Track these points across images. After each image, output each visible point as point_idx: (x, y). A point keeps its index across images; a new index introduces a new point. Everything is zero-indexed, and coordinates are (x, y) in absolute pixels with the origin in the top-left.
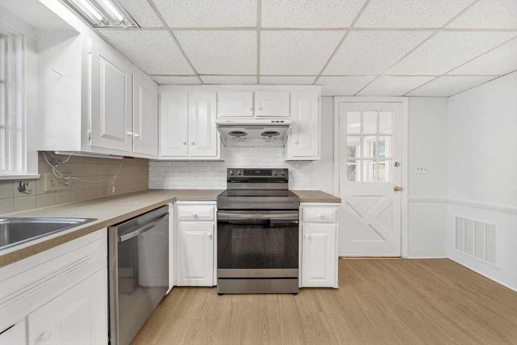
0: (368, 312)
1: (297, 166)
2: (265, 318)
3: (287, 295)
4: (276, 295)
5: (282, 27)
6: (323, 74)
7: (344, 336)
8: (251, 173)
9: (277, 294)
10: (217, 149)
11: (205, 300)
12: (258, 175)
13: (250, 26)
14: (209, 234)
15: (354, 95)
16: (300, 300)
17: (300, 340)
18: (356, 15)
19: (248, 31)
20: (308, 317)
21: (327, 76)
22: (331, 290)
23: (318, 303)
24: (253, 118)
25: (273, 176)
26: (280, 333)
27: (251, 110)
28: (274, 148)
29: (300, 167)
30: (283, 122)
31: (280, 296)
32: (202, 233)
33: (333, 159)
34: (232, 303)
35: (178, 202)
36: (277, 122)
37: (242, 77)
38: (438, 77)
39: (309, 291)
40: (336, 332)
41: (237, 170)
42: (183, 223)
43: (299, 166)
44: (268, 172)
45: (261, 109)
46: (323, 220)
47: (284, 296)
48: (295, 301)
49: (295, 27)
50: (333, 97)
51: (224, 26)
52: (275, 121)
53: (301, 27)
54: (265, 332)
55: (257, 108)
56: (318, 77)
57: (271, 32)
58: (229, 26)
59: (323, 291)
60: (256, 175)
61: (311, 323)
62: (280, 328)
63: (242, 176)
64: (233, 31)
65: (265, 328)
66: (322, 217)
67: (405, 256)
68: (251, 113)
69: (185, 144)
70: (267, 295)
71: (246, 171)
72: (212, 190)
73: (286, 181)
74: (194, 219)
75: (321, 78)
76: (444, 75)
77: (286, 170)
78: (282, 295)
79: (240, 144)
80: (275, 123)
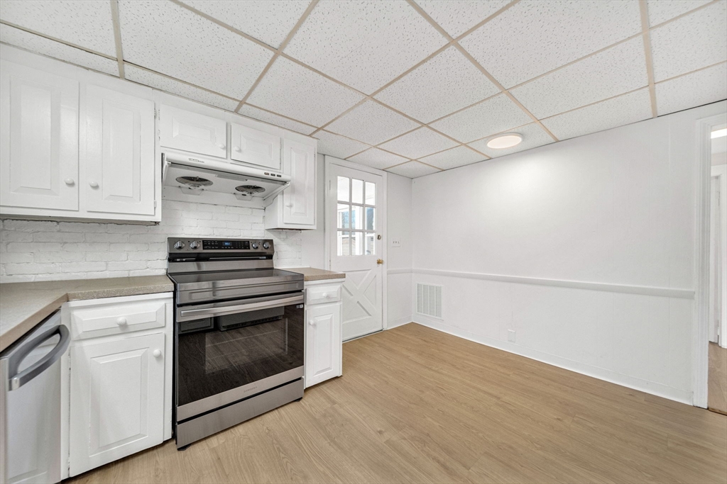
0: (375, 386)
1: (282, 237)
2: (275, 441)
3: (290, 405)
4: (276, 411)
5: (308, 64)
6: (325, 129)
7: (364, 415)
8: (217, 246)
9: (277, 408)
10: (155, 203)
11: (157, 470)
12: (228, 249)
13: (269, 43)
14: (156, 352)
15: (345, 159)
16: (307, 403)
17: (326, 440)
18: (379, 88)
19: (263, 48)
20: (324, 416)
21: (329, 132)
22: (336, 380)
23: (328, 398)
24: (226, 161)
25: (252, 250)
26: (302, 446)
27: (223, 149)
28: (250, 210)
29: (287, 238)
30: (280, 176)
31: (281, 410)
32: (138, 354)
33: (324, 229)
34: (214, 450)
35: (73, 303)
36: (272, 175)
37: (215, 95)
38: (412, 160)
39: (313, 390)
40: (355, 415)
41: (190, 240)
42: (85, 344)
43: (285, 237)
44: (244, 244)
45: (240, 151)
46: (329, 300)
47: (286, 407)
48: (303, 407)
49: (322, 72)
50: (324, 155)
51: (230, 24)
52: (270, 173)
53: (328, 74)
54: (282, 455)
55: (234, 149)
56: (319, 129)
57: (292, 62)
58: (239, 28)
59: (328, 384)
60: (225, 249)
61: (330, 419)
62: (298, 442)
63: (200, 250)
64: (241, 37)
65: (280, 451)
66: (328, 297)
67: (386, 327)
68: (223, 153)
69: (72, 185)
70: (263, 416)
71: (207, 243)
72: (129, 278)
73: (270, 257)
74: (119, 331)
75: (321, 132)
76: (416, 160)
77: (271, 242)
78: (283, 408)
79: (192, 198)
80: (270, 176)
